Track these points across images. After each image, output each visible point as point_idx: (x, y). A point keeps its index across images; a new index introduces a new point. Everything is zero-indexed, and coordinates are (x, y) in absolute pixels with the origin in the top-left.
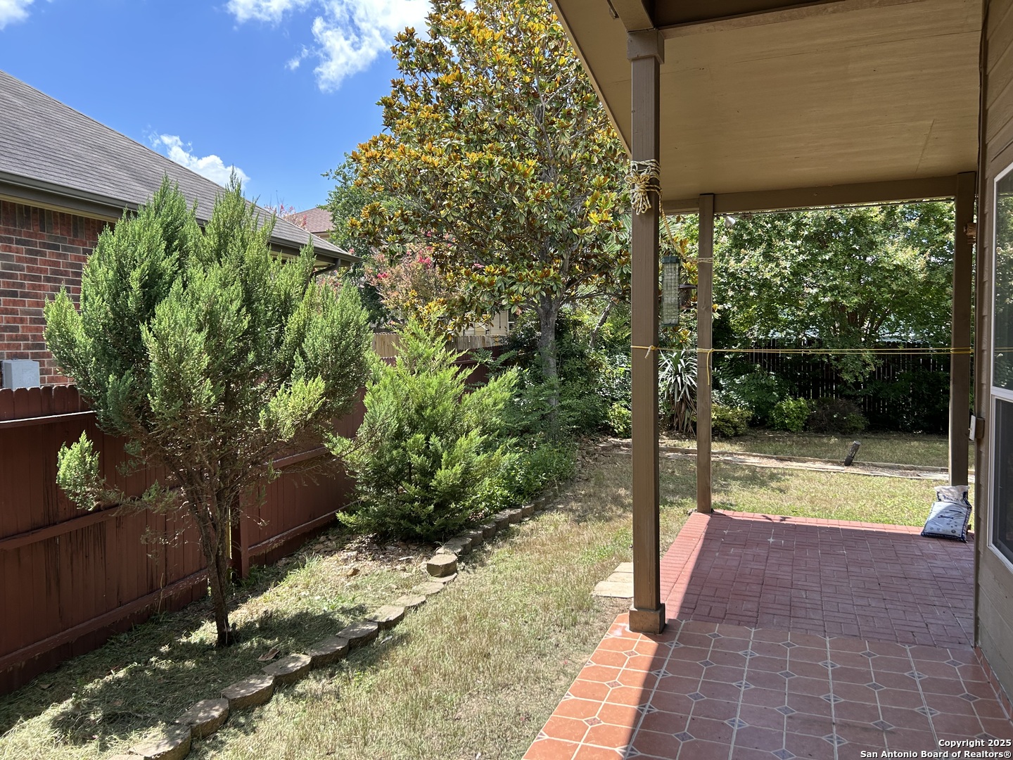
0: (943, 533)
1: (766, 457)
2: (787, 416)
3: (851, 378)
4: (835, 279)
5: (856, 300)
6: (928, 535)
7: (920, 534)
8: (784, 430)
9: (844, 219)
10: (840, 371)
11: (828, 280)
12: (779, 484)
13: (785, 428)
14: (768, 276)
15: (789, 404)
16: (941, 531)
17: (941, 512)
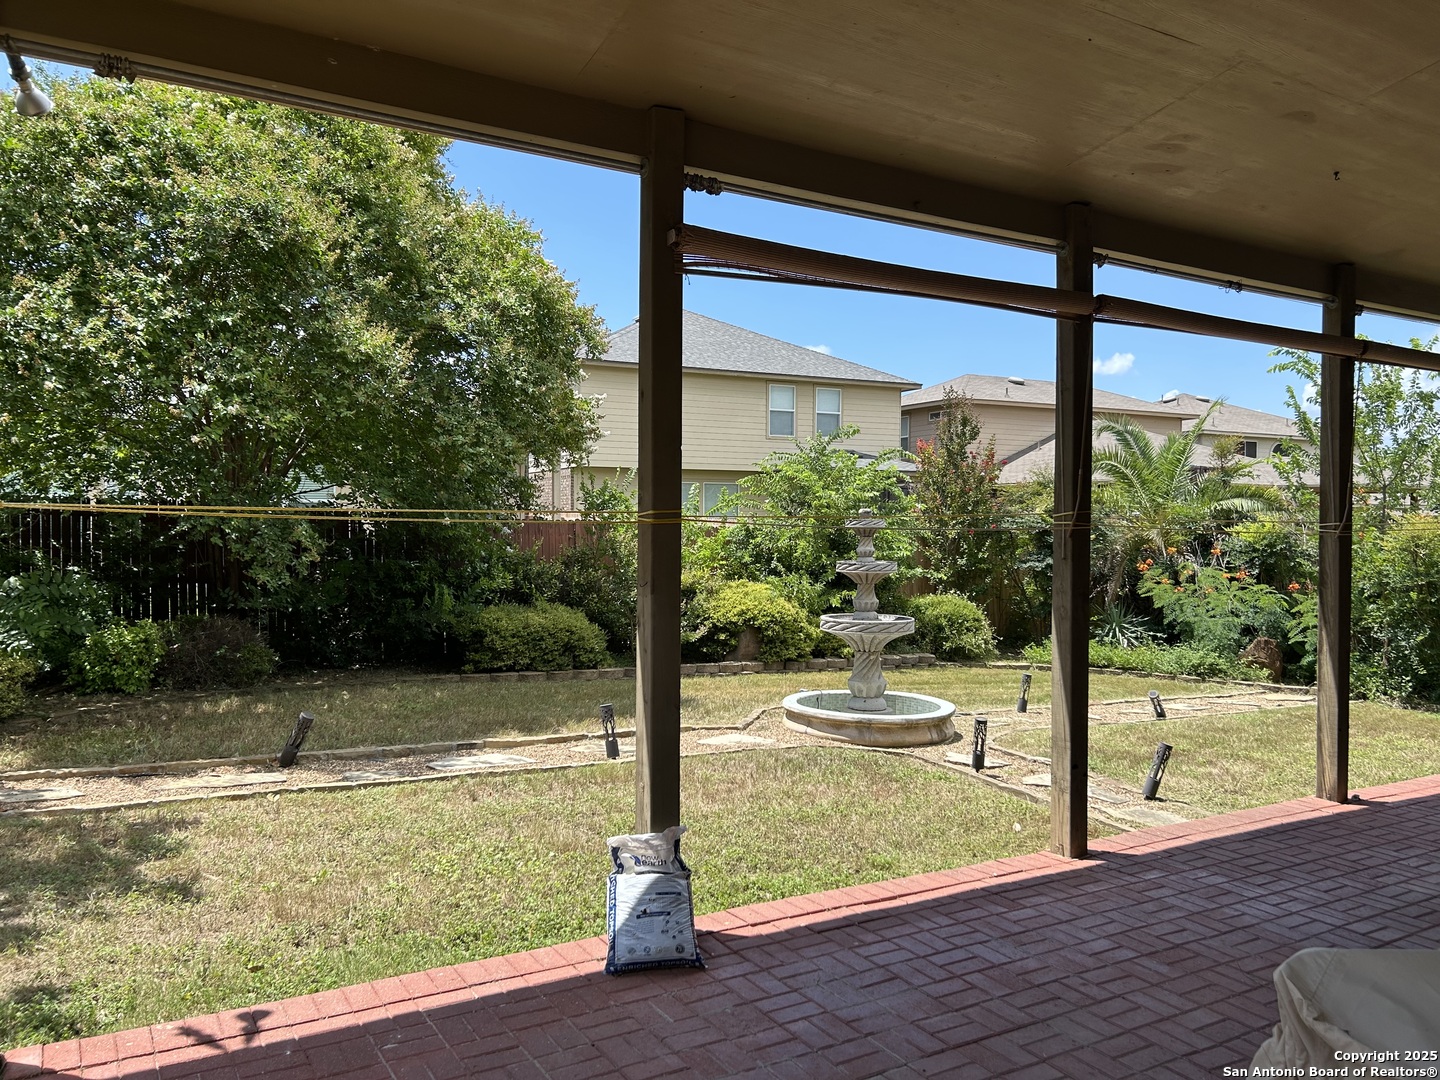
0: (659, 957)
1: (93, 775)
2: (115, 662)
3: (272, 577)
4: (246, 369)
5: (289, 417)
6: (624, 971)
7: (602, 966)
8: (109, 691)
9: (271, 241)
10: (248, 565)
11: (231, 370)
12: (166, 864)
13: (111, 688)
14: (92, 345)
15: (121, 636)
16: (654, 956)
17: (640, 902)
